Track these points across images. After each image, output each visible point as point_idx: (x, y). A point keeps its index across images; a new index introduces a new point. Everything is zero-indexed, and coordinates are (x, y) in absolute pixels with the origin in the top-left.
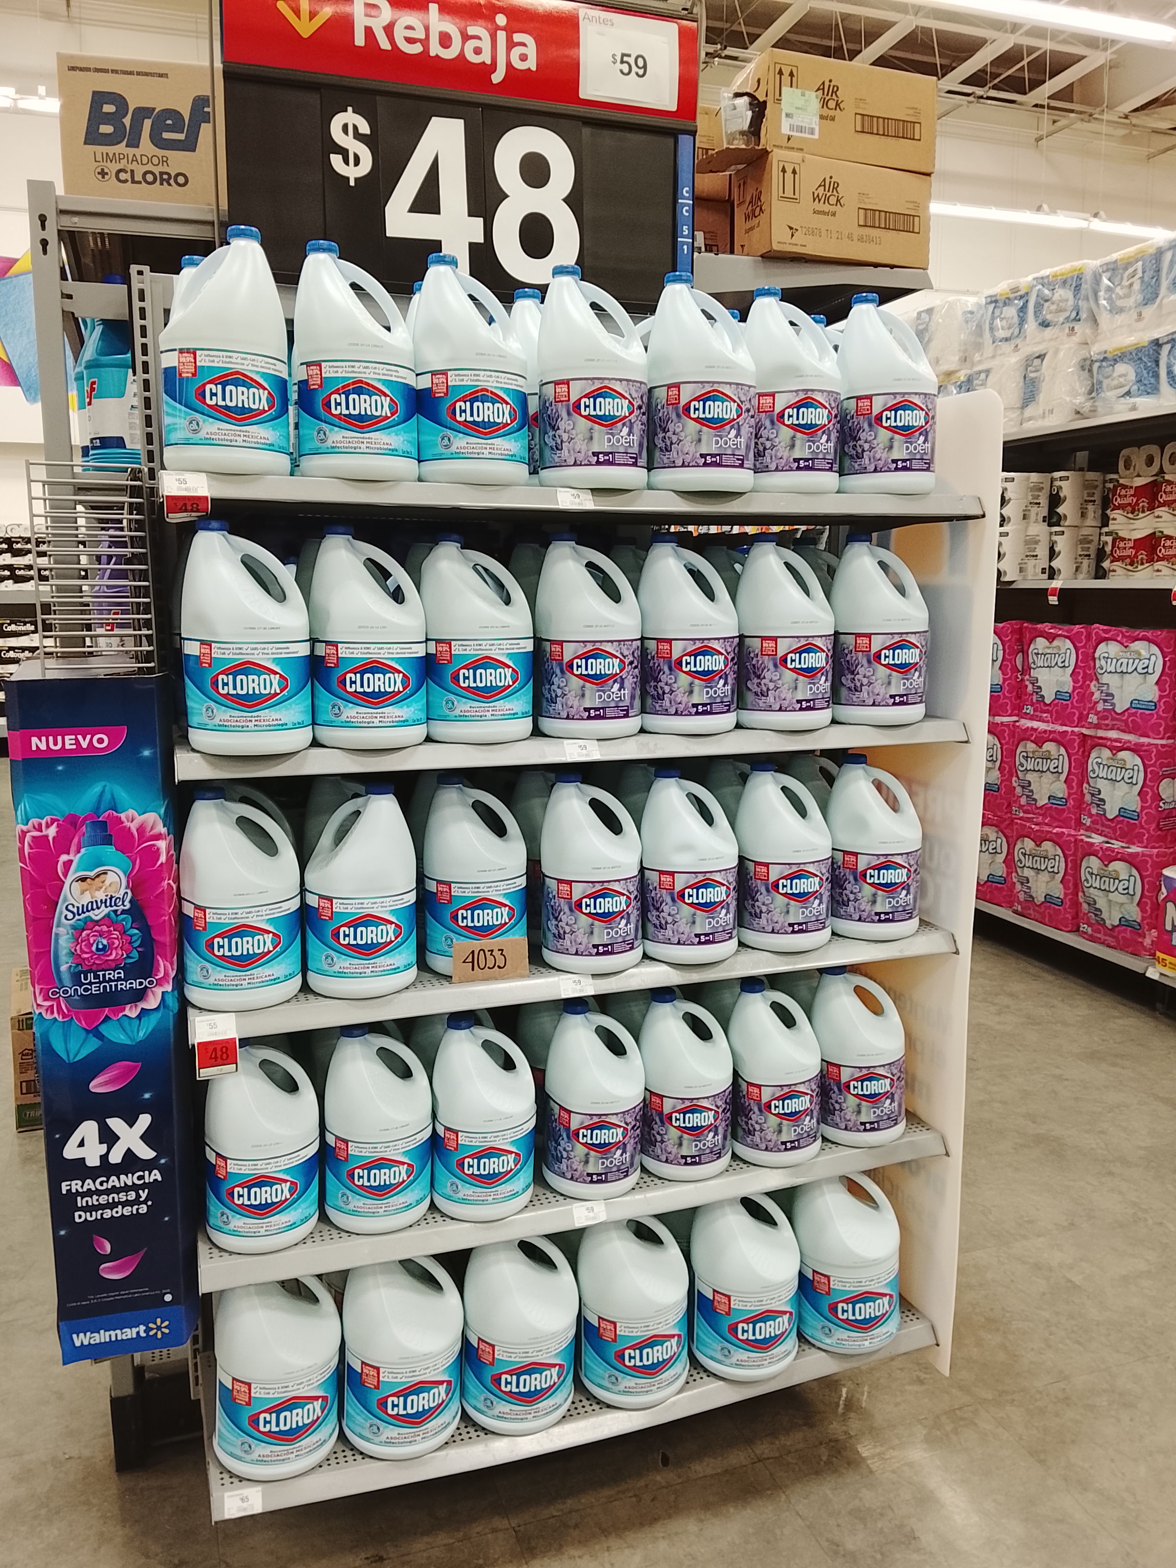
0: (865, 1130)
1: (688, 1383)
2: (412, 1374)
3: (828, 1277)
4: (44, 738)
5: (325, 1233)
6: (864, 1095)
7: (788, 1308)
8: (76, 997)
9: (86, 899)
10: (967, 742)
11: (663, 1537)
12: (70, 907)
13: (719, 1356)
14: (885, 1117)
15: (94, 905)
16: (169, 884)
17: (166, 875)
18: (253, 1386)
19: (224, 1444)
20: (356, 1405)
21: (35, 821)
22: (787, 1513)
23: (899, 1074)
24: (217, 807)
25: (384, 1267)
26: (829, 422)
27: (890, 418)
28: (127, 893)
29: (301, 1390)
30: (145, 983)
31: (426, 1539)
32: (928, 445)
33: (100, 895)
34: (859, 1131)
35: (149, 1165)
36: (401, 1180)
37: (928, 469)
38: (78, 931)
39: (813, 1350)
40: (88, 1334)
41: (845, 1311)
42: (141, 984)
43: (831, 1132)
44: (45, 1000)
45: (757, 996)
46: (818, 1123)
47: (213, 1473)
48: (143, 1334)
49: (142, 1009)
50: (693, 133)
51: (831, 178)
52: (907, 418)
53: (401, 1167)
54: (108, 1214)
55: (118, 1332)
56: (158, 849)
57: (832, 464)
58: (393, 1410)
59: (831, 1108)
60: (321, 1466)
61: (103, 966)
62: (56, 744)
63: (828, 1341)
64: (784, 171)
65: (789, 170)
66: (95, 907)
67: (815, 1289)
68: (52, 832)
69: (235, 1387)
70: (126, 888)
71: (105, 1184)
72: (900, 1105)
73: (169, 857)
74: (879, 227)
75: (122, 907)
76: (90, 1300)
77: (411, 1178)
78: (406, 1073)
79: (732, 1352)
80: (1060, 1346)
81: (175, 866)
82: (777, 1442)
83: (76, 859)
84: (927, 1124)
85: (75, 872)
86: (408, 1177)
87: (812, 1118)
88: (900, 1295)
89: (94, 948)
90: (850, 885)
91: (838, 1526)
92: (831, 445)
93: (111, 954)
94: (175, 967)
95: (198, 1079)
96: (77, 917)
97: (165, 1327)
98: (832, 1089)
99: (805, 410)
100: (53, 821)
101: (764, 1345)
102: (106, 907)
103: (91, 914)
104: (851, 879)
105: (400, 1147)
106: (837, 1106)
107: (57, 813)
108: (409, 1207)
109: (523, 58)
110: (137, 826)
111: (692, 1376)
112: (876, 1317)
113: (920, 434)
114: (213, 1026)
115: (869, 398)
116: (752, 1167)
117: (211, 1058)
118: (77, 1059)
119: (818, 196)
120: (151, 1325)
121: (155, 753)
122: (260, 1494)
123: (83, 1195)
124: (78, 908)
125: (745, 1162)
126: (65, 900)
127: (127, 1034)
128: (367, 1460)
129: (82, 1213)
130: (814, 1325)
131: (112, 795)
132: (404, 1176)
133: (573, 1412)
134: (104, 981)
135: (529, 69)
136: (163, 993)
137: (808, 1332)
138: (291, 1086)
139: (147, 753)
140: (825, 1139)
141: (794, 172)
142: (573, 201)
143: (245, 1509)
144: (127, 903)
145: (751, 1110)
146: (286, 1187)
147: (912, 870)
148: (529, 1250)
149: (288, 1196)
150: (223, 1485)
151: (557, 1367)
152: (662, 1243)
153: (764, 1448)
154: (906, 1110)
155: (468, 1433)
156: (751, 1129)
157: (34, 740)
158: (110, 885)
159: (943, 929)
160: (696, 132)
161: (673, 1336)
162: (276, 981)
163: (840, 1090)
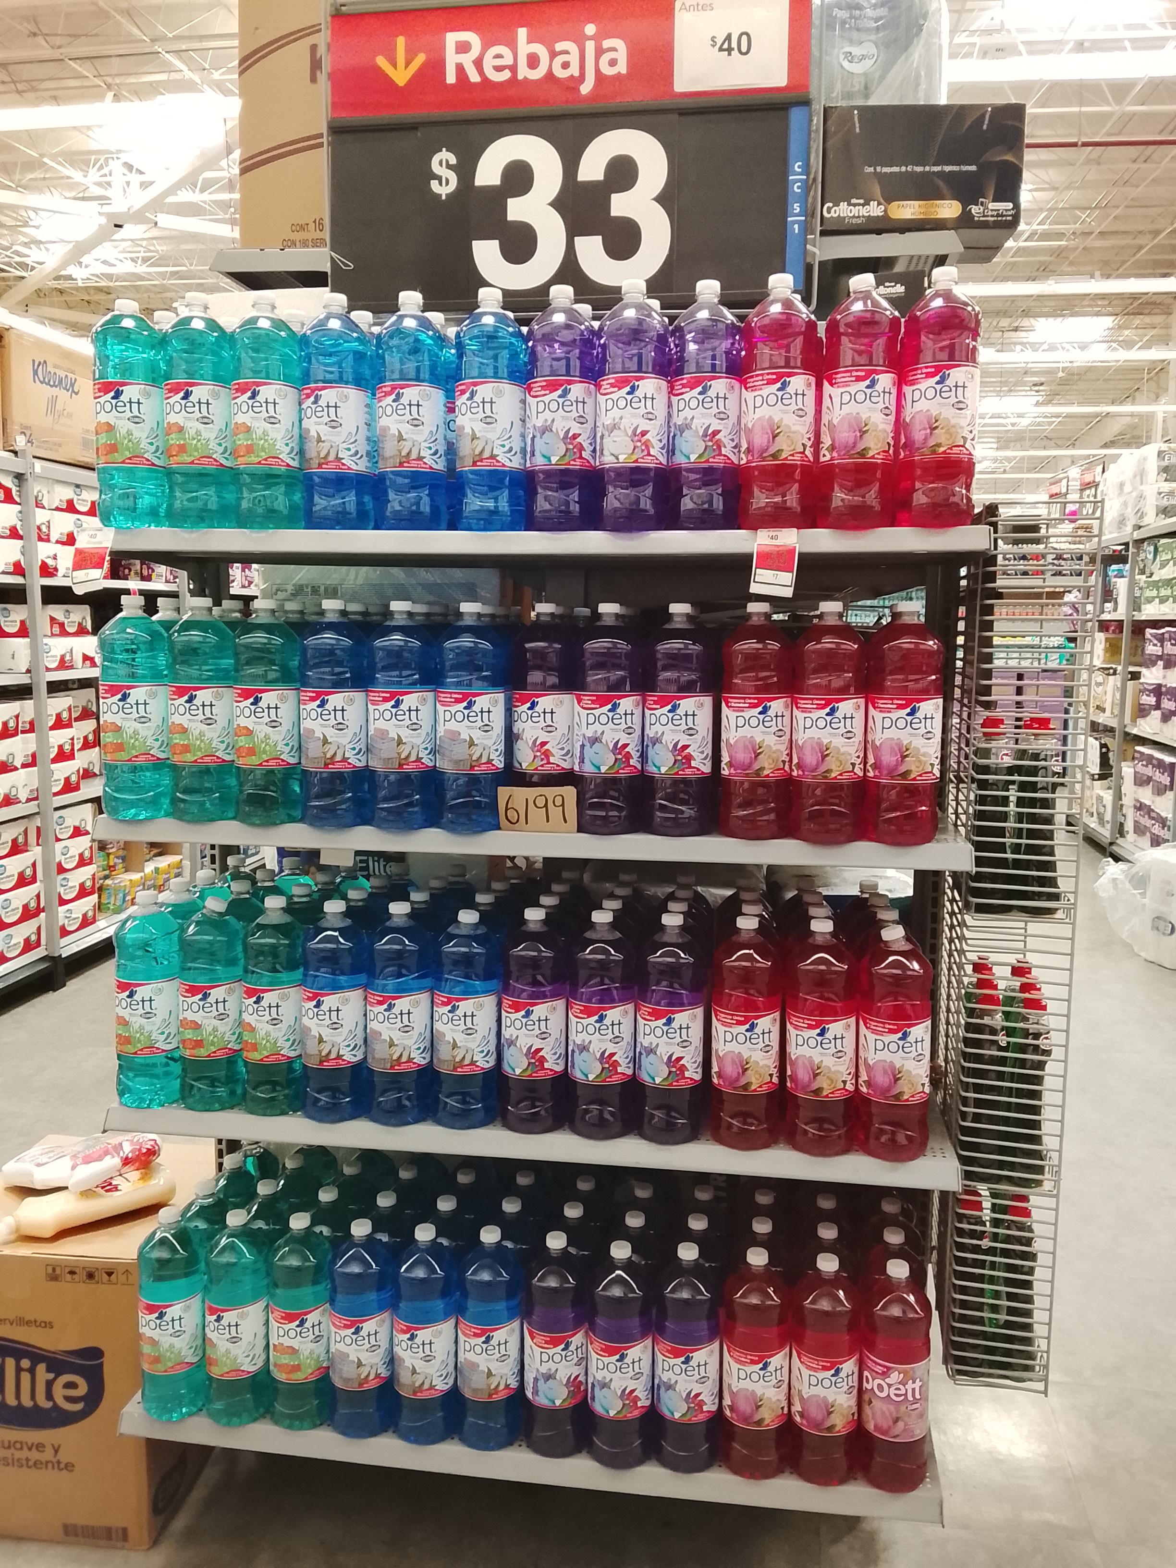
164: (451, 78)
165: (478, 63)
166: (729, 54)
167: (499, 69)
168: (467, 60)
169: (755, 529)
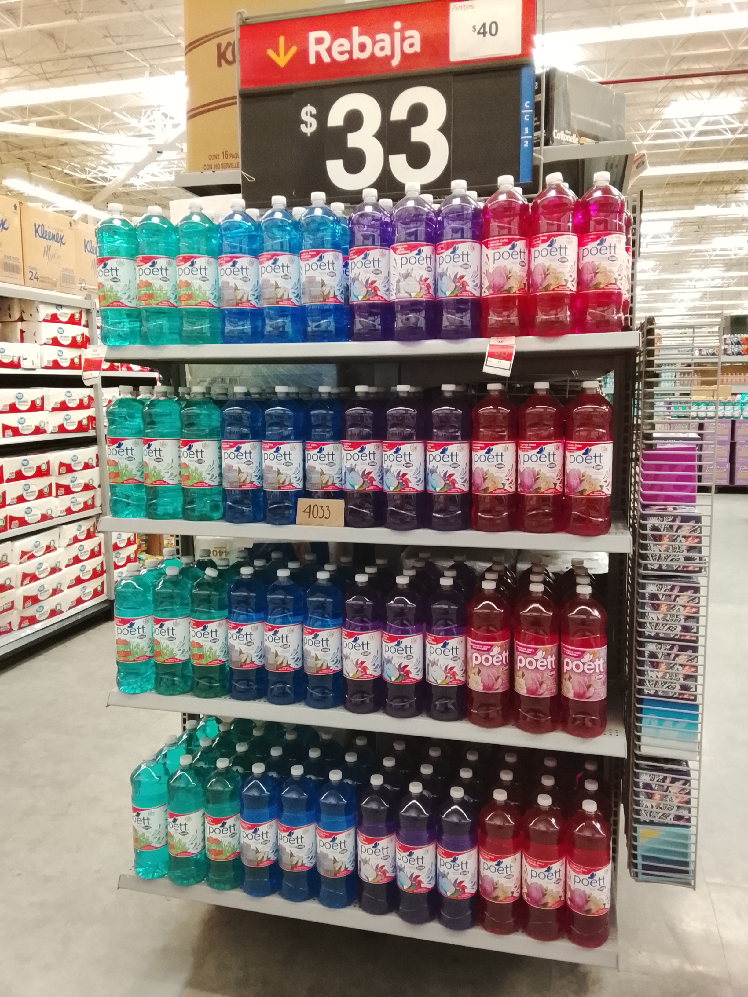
164: (312, 60)
165: (329, 50)
166: (484, 36)
167: (341, 53)
168: (322, 49)
169: (489, 337)
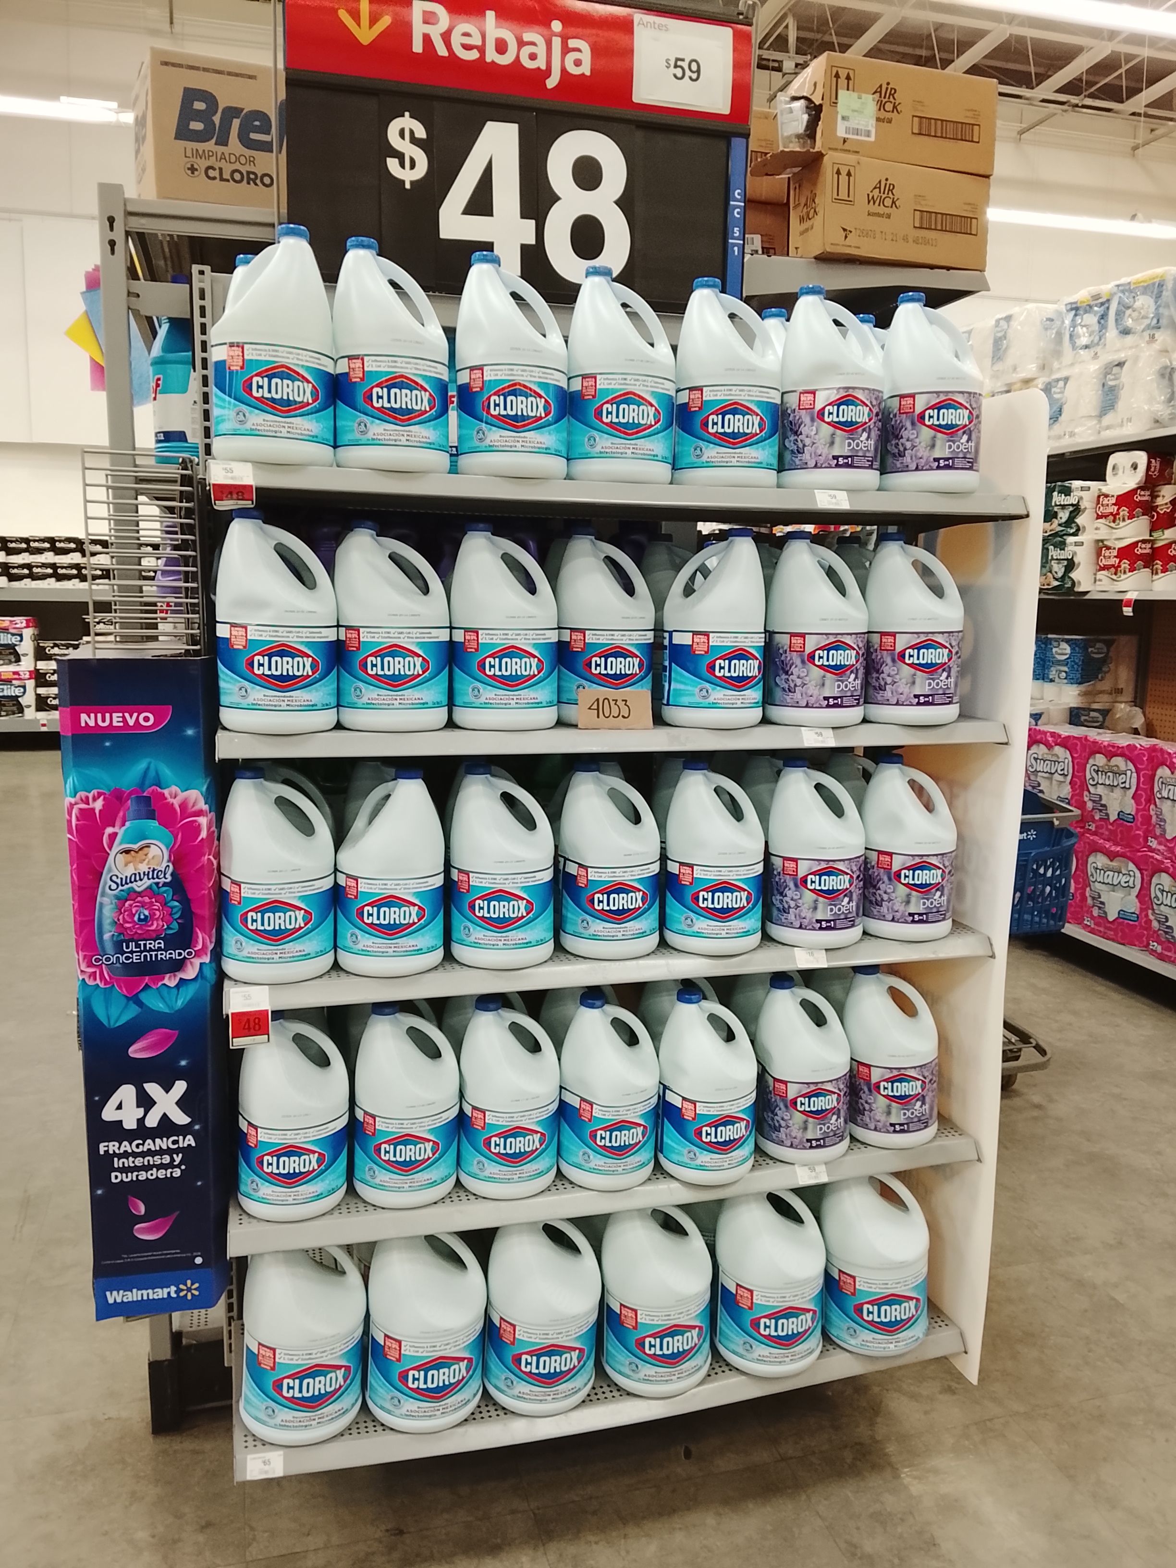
0: (895, 1131)
1: (709, 1375)
2: (432, 1349)
3: (854, 1278)
4: (92, 715)
5: (352, 1206)
6: (894, 1096)
7: (811, 1306)
8: (118, 965)
9: (129, 871)
10: (1006, 744)
11: (680, 1529)
12: (114, 878)
13: (740, 1350)
14: (916, 1120)
15: (137, 877)
16: (209, 859)
17: (207, 851)
18: (278, 1351)
19: (249, 1408)
20: (380, 1380)
21: (83, 794)
22: (807, 1513)
23: (930, 1077)
24: (256, 787)
25: (409, 1241)
26: (870, 420)
27: (932, 417)
28: (168, 866)
29: (325, 1358)
30: (184, 954)
31: (446, 1516)
32: (972, 444)
33: (143, 868)
34: (888, 1132)
35: (183, 1130)
36: (426, 1157)
37: (971, 468)
38: (121, 902)
39: (838, 1350)
40: (121, 1292)
41: (871, 1313)
42: (180, 954)
43: (861, 1133)
44: (88, 966)
45: (786, 992)
46: (846, 1122)
47: (238, 1435)
48: (173, 1295)
49: (181, 979)
50: (747, 136)
51: (887, 180)
52: (949, 417)
53: (427, 1144)
54: (143, 1176)
55: (150, 1291)
56: (199, 825)
57: (872, 462)
58: (413, 1383)
59: (861, 1108)
60: (342, 1435)
61: (144, 936)
62: (104, 721)
63: (853, 1342)
64: (838, 173)
65: (844, 172)
66: (138, 878)
67: (840, 1289)
68: (98, 805)
69: (261, 1352)
70: (168, 861)
71: (141, 1147)
72: (931, 1109)
73: (210, 834)
74: (936, 229)
75: (164, 880)
76: (124, 1258)
77: (437, 1155)
78: (434, 1053)
79: (754, 1347)
80: (1099, 1363)
81: (216, 842)
82: (802, 1442)
83: (121, 832)
84: (962, 1130)
85: (120, 844)
86: (433, 1155)
87: (839, 1117)
88: (928, 1299)
89: (136, 918)
90: (884, 885)
91: (858, 1528)
92: (872, 442)
93: (152, 924)
94: (214, 940)
95: (231, 1047)
96: (120, 888)
97: (195, 1289)
98: (861, 1089)
99: (845, 407)
100: (100, 794)
101: (788, 1341)
102: (149, 879)
103: (134, 885)
104: (886, 879)
105: (426, 1124)
106: (867, 1107)
107: (102, 786)
108: (434, 1184)
109: (578, 63)
110: (179, 802)
111: (714, 1369)
112: (902, 1320)
113: (964, 433)
114: (247, 997)
115: (913, 396)
116: (778, 1163)
117: (244, 1029)
118: (117, 1025)
119: (873, 197)
120: (182, 1287)
121: (199, 732)
122: (282, 1458)
123: (120, 1156)
124: (122, 879)
125: (772, 1158)
126: (110, 870)
127: (165, 1002)
128: (387, 1431)
129: (119, 1174)
130: (840, 1326)
131: (157, 772)
132: (429, 1153)
133: (594, 1397)
134: (145, 950)
135: (583, 74)
136: (201, 964)
137: (834, 1332)
138: (323, 1061)
139: (190, 732)
140: (853, 1139)
141: (849, 174)
142: (624, 203)
143: (266, 1472)
144: (168, 876)
145: (777, 1106)
146: (314, 1158)
147: (947, 871)
148: (554, 1234)
149: (316, 1167)
150: (246, 1447)
151: (577, 1351)
152: (687, 1234)
153: (789, 1449)
154: (939, 1113)
155: (488, 1411)
156: (777, 1124)
157: (84, 717)
158: (153, 858)
159: (981, 933)
160: (749, 135)
161: (694, 1327)
162: (307, 957)
163: (870, 1090)
